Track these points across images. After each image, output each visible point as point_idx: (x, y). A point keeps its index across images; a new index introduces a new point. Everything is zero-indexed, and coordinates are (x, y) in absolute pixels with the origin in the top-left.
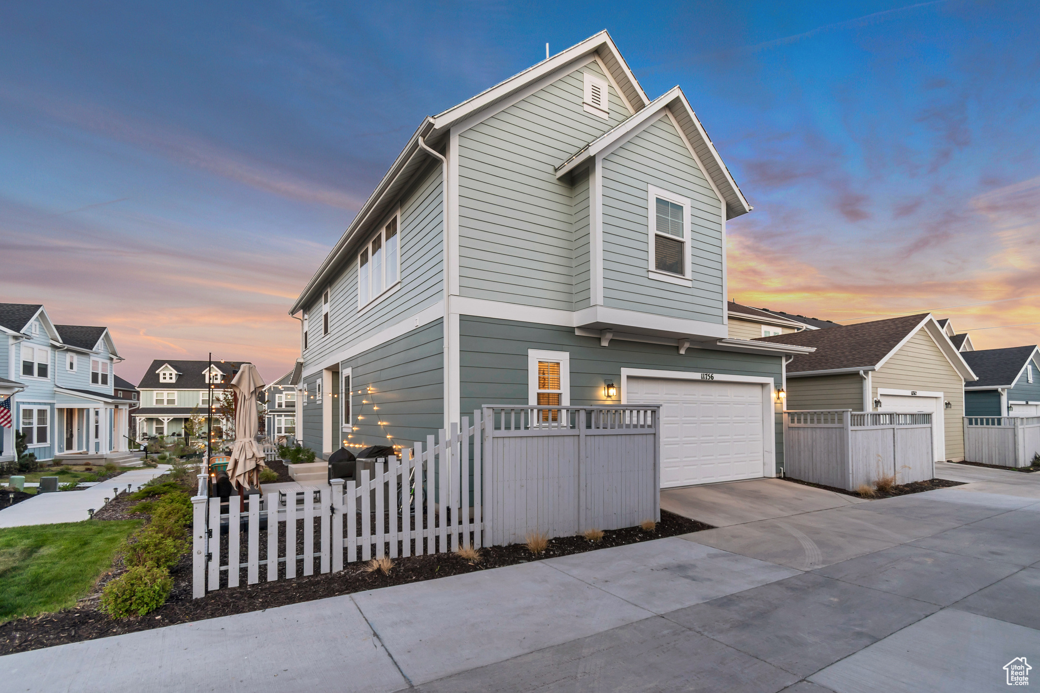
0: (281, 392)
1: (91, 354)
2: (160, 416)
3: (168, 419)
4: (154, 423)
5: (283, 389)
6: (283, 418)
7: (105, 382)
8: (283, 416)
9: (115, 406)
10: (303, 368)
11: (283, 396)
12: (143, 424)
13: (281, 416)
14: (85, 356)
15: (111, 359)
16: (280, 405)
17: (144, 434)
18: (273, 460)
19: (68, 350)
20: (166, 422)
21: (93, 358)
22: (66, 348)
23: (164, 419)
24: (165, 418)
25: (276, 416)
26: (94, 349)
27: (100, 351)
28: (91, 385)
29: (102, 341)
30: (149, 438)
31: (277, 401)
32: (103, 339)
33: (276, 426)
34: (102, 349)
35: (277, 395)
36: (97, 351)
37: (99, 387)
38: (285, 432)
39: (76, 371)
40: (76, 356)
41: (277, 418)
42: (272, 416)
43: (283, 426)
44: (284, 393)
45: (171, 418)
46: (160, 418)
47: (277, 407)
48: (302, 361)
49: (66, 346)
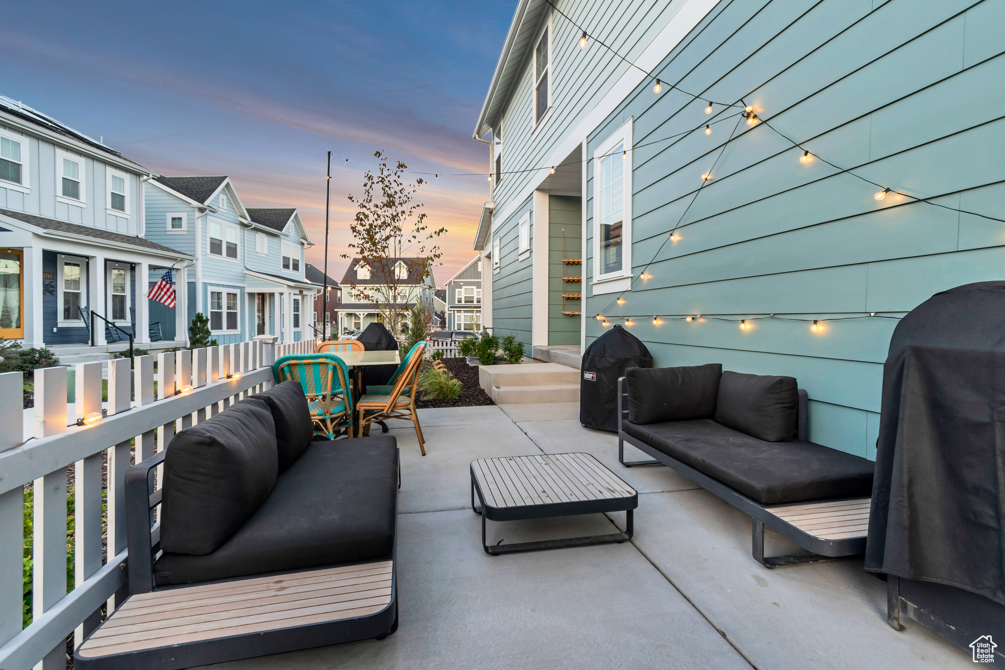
0: (460, 287)
1: (281, 236)
2: (357, 311)
3: (364, 314)
4: (353, 318)
5: (462, 284)
6: (463, 314)
7: (296, 267)
8: (462, 312)
9: (300, 291)
10: (492, 218)
11: (463, 290)
12: (344, 318)
13: (459, 311)
14: (275, 238)
15: (303, 244)
16: (460, 301)
17: (346, 329)
18: (453, 357)
19: (256, 230)
20: (362, 317)
21: (284, 241)
22: (253, 226)
23: (360, 315)
24: (362, 313)
25: (456, 311)
26: (284, 231)
27: (290, 234)
28: (282, 271)
29: (293, 224)
30: (349, 333)
31: (457, 297)
32: (293, 221)
33: (456, 323)
34: (293, 232)
35: (457, 290)
36: (287, 233)
37: (290, 273)
38: (465, 329)
39: (266, 253)
40: (267, 238)
41: (457, 314)
42: (452, 312)
43: (462, 323)
44: (464, 287)
45: (366, 313)
46: (357, 313)
47: (456, 303)
48: (491, 206)
49: (254, 225)
